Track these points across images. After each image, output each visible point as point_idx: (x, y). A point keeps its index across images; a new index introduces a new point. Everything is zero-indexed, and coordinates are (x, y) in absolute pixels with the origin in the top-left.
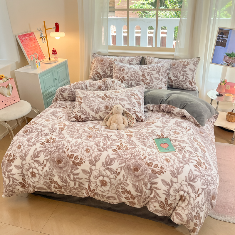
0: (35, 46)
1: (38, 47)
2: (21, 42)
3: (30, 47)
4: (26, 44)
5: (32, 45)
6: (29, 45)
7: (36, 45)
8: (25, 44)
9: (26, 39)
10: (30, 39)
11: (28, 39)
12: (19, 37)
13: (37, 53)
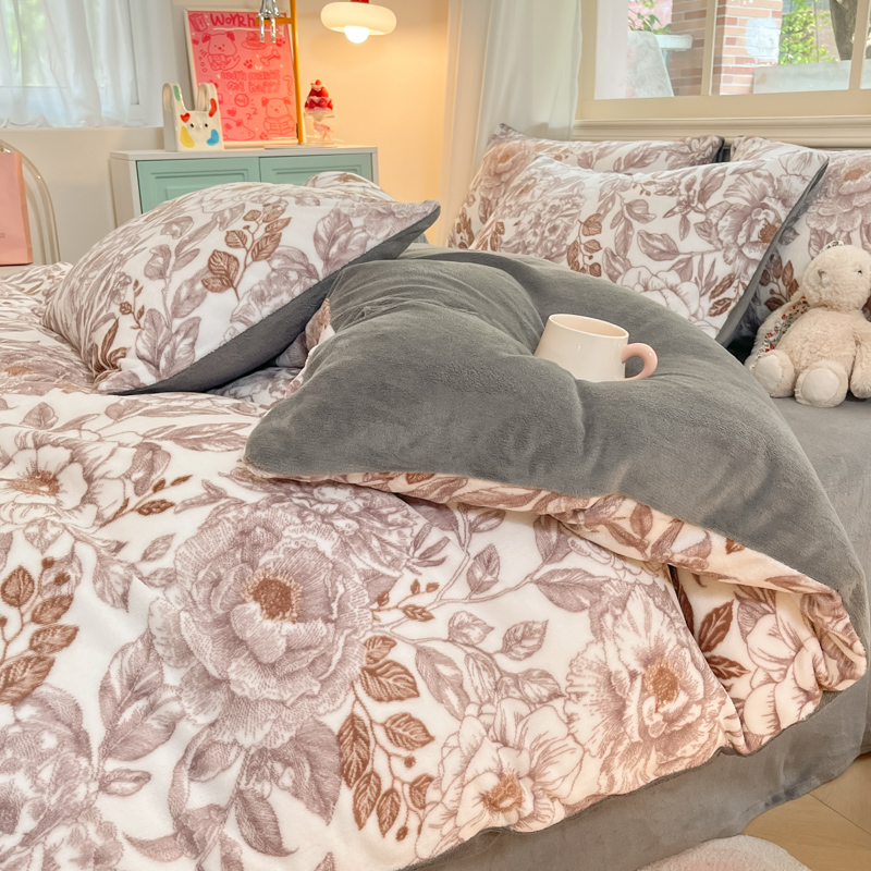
0: (265, 75)
1: (284, 85)
2: (195, 42)
3: (238, 69)
4: (219, 52)
5: (250, 67)
6: (233, 63)
7: (275, 73)
8: (215, 51)
9: (230, 35)
10: (254, 40)
11: (239, 39)
12: (195, 18)
13: (265, 102)
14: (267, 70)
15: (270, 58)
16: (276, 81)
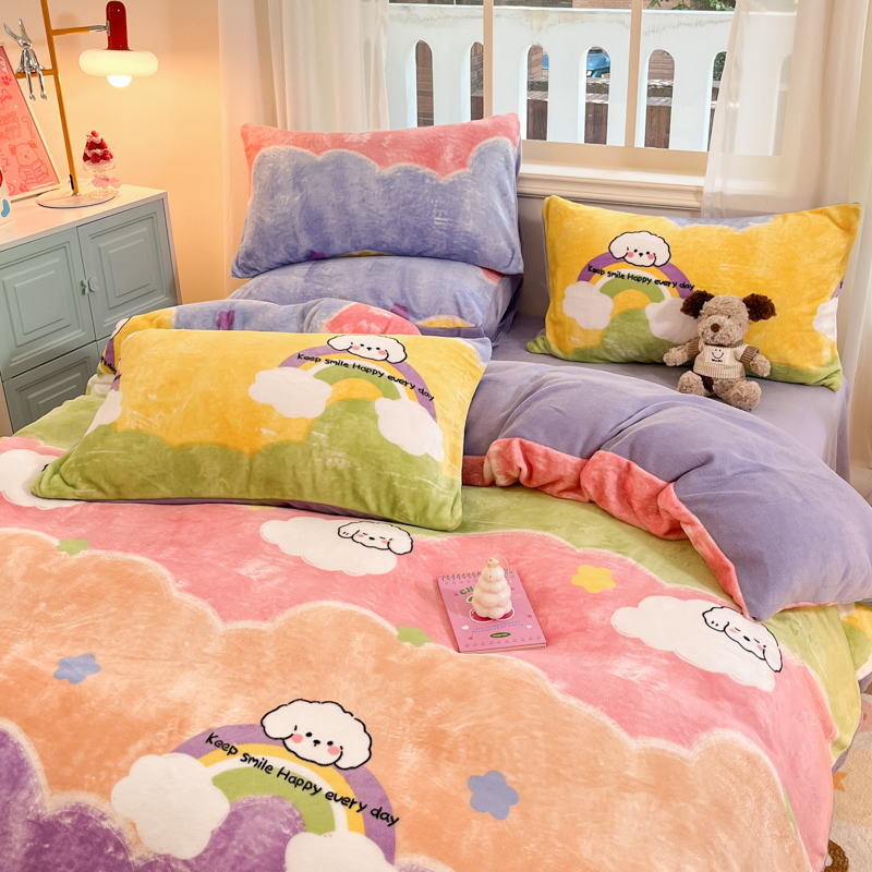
7: (12, 115)
13: (13, 150)
14: (4, 113)
15: (3, 100)
16: (15, 124)
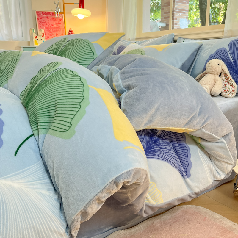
0: (57, 28)
1: (62, 30)
2: (38, 19)
3: (49, 26)
4: (45, 22)
5: (53, 26)
9: (47, 18)
10: (54, 19)
12: (38, 13)
13: (57, 35)
14: (57, 26)
15: (58, 24)
